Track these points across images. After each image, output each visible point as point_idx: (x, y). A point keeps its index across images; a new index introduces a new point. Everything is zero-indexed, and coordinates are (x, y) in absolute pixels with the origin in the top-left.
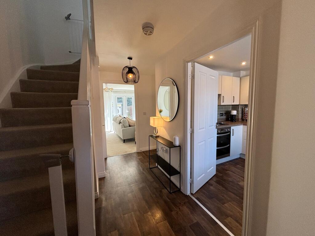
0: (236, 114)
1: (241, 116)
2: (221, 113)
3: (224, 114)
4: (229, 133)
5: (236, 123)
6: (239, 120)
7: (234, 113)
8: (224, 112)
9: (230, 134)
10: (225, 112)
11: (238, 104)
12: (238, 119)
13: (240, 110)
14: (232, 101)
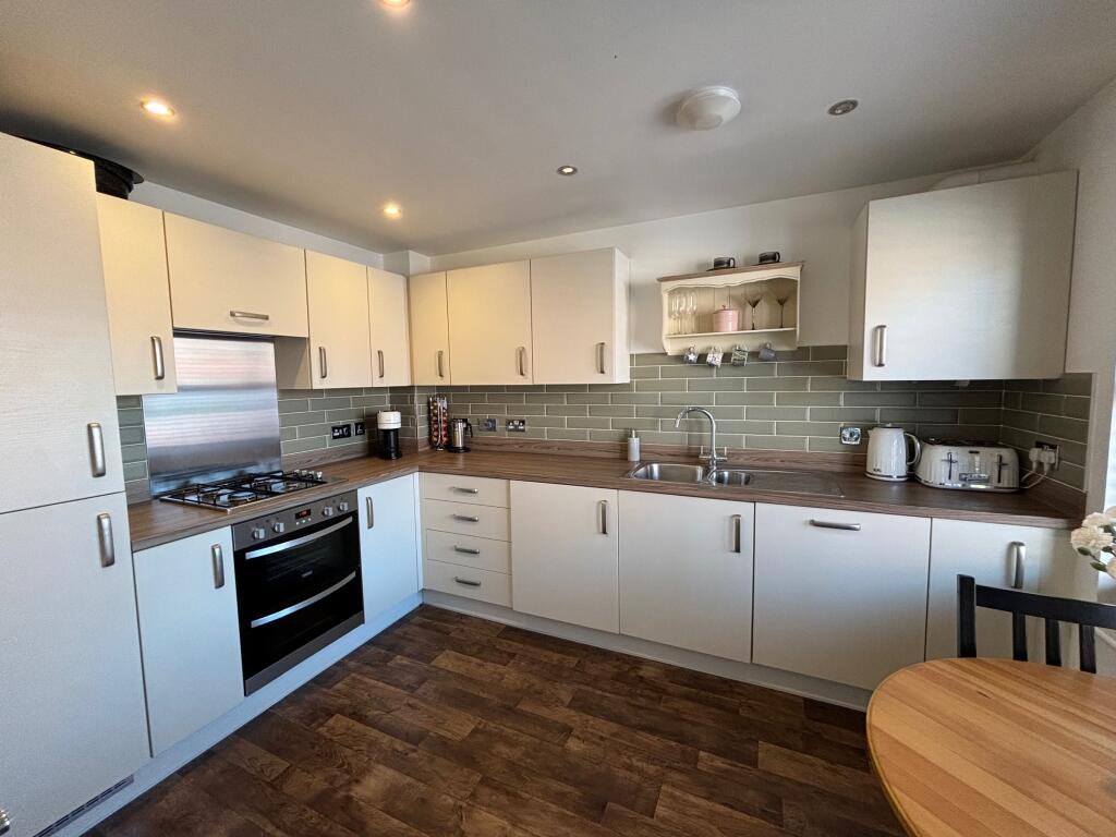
0: (398, 426)
1: (426, 432)
2: (341, 423)
3: (353, 428)
4: (350, 520)
5: (401, 462)
6: (417, 448)
7: (391, 420)
8: (352, 422)
9: (355, 526)
10: (361, 420)
11: (406, 383)
12: (414, 446)
13: (419, 407)
14: (376, 373)
